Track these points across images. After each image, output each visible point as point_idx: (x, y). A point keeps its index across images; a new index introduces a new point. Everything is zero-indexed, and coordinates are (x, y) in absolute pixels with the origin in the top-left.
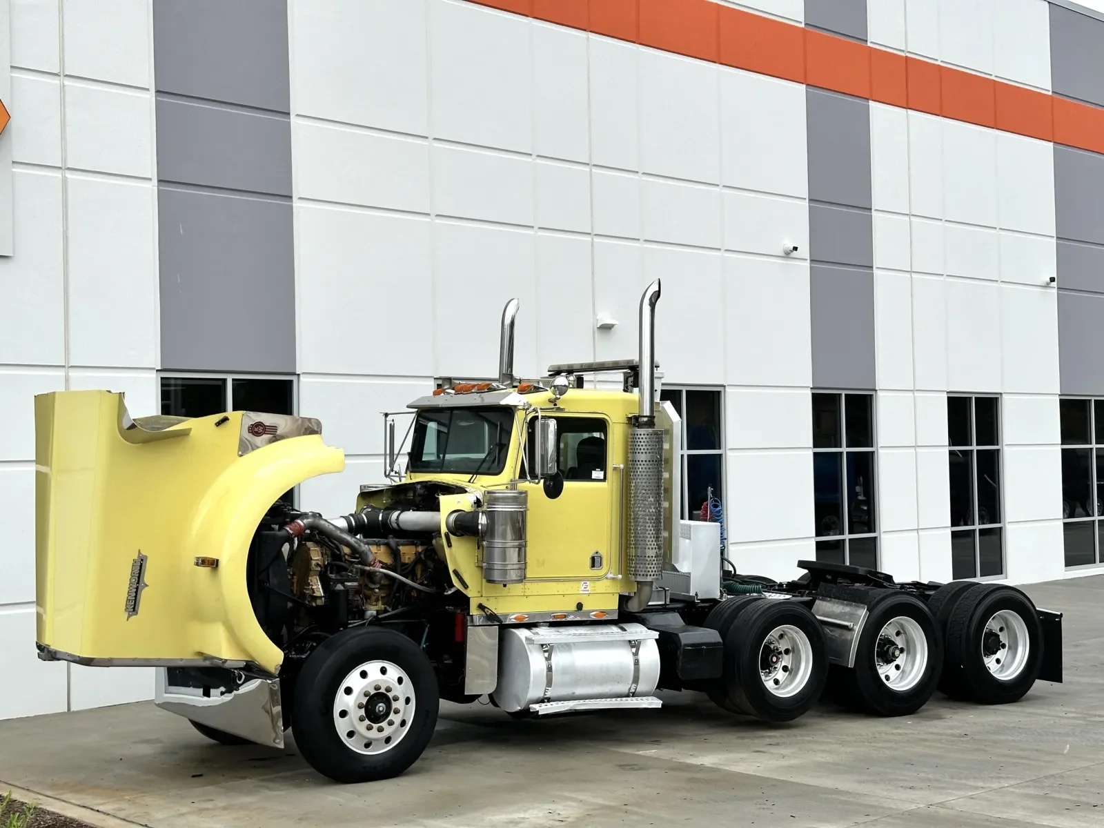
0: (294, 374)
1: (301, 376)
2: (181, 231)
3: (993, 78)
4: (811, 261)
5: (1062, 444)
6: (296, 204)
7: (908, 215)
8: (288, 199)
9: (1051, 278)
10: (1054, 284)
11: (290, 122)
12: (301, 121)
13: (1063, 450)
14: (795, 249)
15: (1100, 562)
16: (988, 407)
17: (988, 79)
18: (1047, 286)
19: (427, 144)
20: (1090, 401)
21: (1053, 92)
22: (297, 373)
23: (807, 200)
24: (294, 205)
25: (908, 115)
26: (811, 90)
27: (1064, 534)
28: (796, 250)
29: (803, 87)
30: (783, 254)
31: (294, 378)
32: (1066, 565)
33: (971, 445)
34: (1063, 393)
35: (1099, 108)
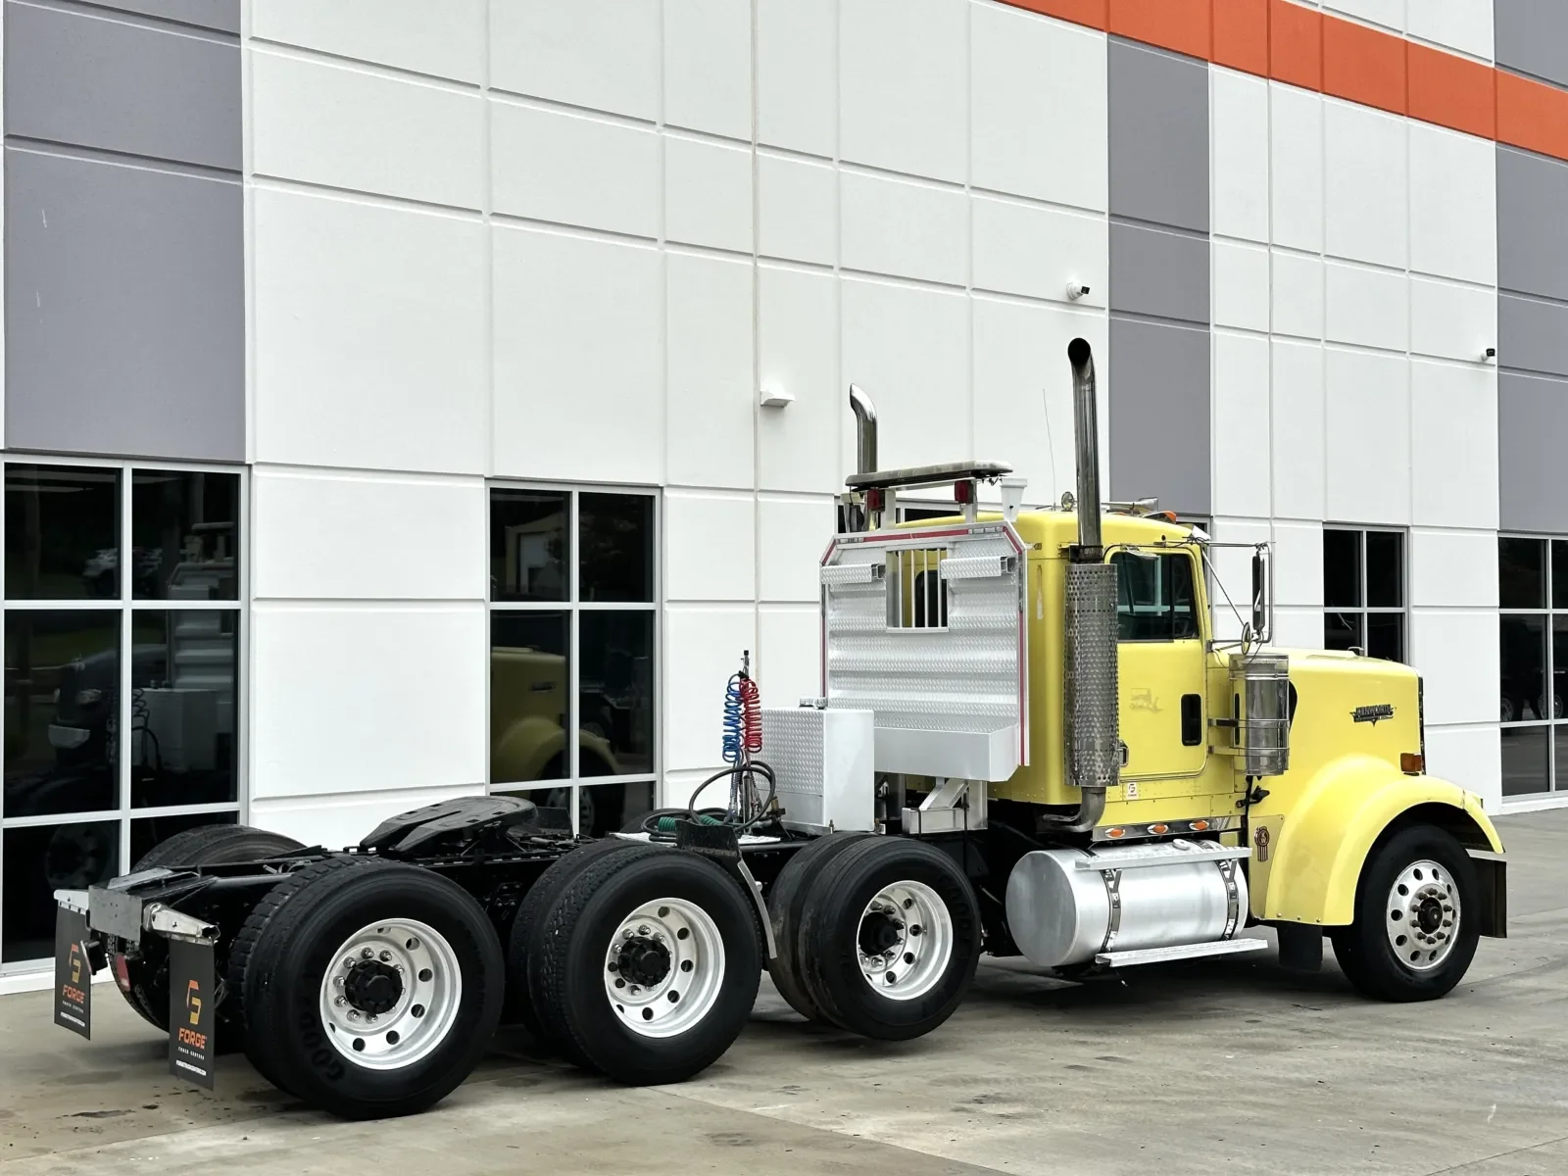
0: (241, 464)
1: (254, 468)
2: (44, 221)
3: (1404, 37)
4: (1112, 311)
5: (1501, 607)
6: (248, 184)
7: (1266, 244)
8: (237, 176)
9: (1488, 350)
10: (1494, 360)
11: (240, 49)
12: (258, 48)
13: (1502, 616)
14: (1086, 290)
15: (1556, 790)
16: (1388, 547)
17: (1396, 38)
18: (1482, 363)
19: (479, 97)
20: (1545, 541)
21: (1496, 63)
22: (247, 463)
23: (1107, 216)
24: (246, 187)
25: (1269, 88)
26: (1115, 42)
27: (1502, 748)
28: (1087, 293)
29: (1103, 37)
30: (1066, 300)
31: (242, 472)
32: (1504, 794)
33: (1360, 606)
34: (1504, 528)
35: (1562, 90)
